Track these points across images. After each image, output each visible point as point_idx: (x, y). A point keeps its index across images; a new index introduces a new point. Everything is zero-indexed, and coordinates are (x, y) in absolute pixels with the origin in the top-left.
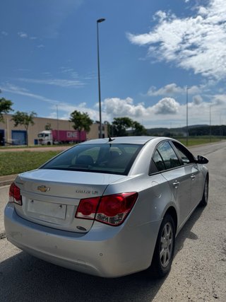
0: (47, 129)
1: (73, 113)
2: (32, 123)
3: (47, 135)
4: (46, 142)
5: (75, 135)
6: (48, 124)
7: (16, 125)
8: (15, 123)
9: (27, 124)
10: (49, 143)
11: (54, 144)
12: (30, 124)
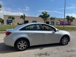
0: (59, 21)
1: (67, 16)
2: (55, 19)
3: (59, 23)
4: (58, 24)
5: (67, 23)
6: (59, 20)
7: (51, 20)
8: (50, 20)
9: (53, 20)
10: (59, 25)
11: (60, 25)
12: (54, 20)
